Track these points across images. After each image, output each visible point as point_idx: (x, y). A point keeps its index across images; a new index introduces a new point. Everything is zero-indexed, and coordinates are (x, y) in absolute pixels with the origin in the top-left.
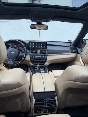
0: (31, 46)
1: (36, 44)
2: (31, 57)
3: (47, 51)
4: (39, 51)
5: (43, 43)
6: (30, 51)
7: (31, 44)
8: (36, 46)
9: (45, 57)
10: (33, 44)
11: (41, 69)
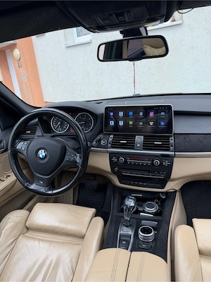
0: (112, 123)
1: (131, 113)
2: (114, 159)
3: (172, 141)
4: (139, 139)
5: (157, 109)
6: (110, 139)
7: (112, 114)
8: (131, 123)
9: (166, 163)
10: (121, 114)
11: (147, 209)
